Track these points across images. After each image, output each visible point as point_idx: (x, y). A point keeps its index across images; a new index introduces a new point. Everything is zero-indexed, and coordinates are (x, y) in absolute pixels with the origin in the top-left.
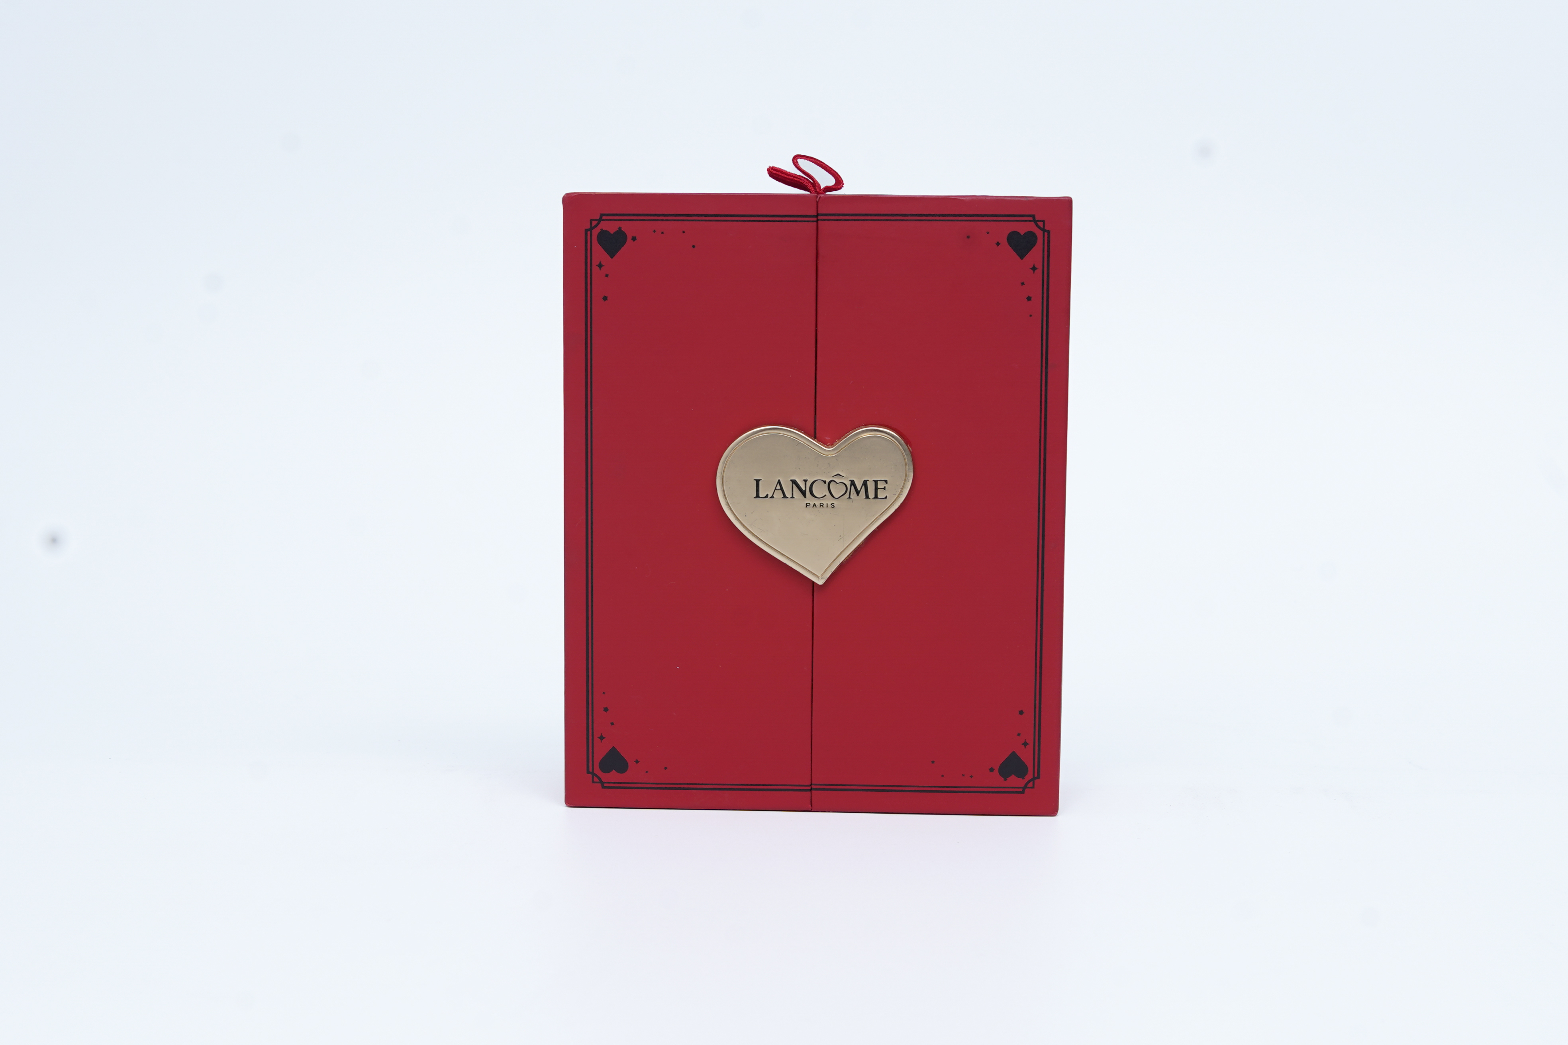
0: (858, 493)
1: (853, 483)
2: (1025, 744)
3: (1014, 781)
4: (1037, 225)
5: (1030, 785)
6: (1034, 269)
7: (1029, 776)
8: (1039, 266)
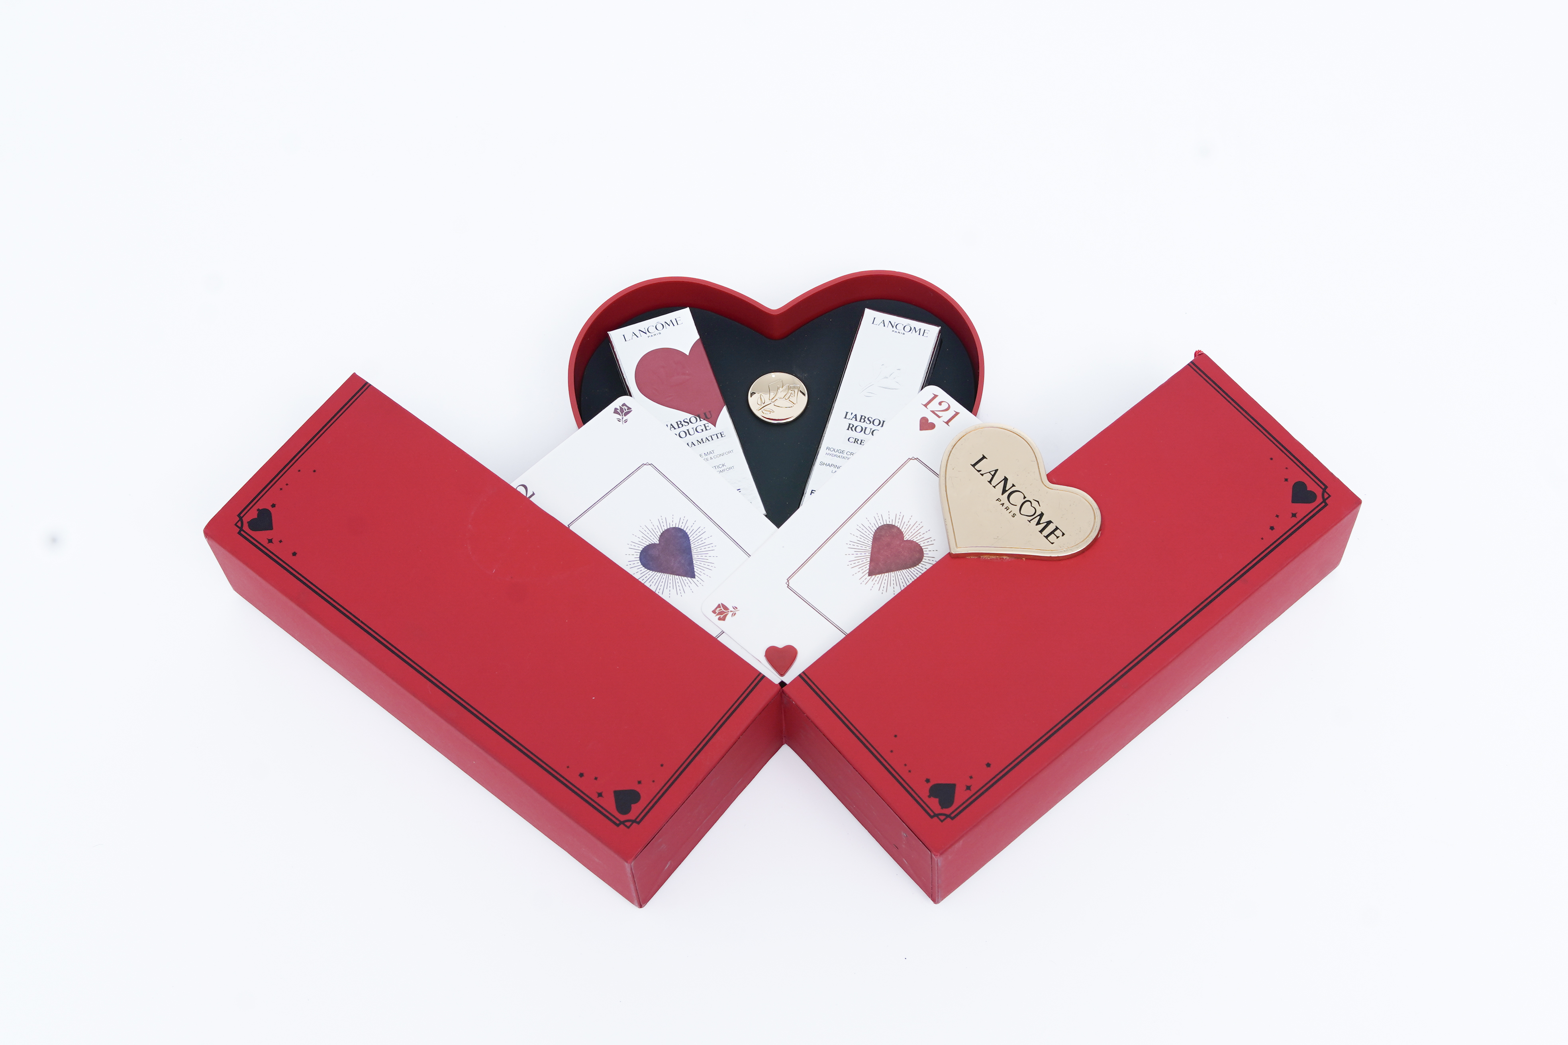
0: (1038, 523)
1: (1042, 515)
2: (968, 788)
3: (934, 804)
4: (1323, 495)
5: (942, 818)
6: (1294, 515)
7: (947, 811)
8: (1299, 517)
